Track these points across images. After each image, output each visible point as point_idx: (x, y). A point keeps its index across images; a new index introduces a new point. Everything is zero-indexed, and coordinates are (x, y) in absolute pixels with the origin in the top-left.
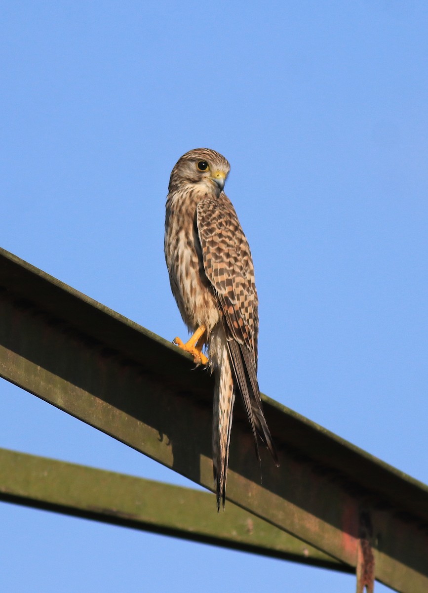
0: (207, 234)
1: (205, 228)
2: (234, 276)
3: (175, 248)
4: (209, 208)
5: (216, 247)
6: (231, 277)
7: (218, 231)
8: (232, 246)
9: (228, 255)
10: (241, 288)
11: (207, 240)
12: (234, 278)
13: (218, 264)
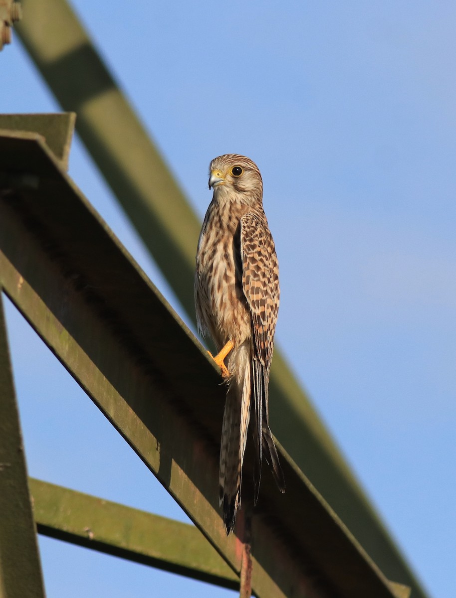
0: (249, 250)
1: (248, 243)
2: (267, 296)
3: (211, 258)
4: (252, 224)
5: (255, 264)
6: (265, 298)
7: (258, 249)
8: (267, 267)
9: (264, 275)
10: (270, 310)
11: (248, 256)
12: (266, 299)
13: (256, 282)
